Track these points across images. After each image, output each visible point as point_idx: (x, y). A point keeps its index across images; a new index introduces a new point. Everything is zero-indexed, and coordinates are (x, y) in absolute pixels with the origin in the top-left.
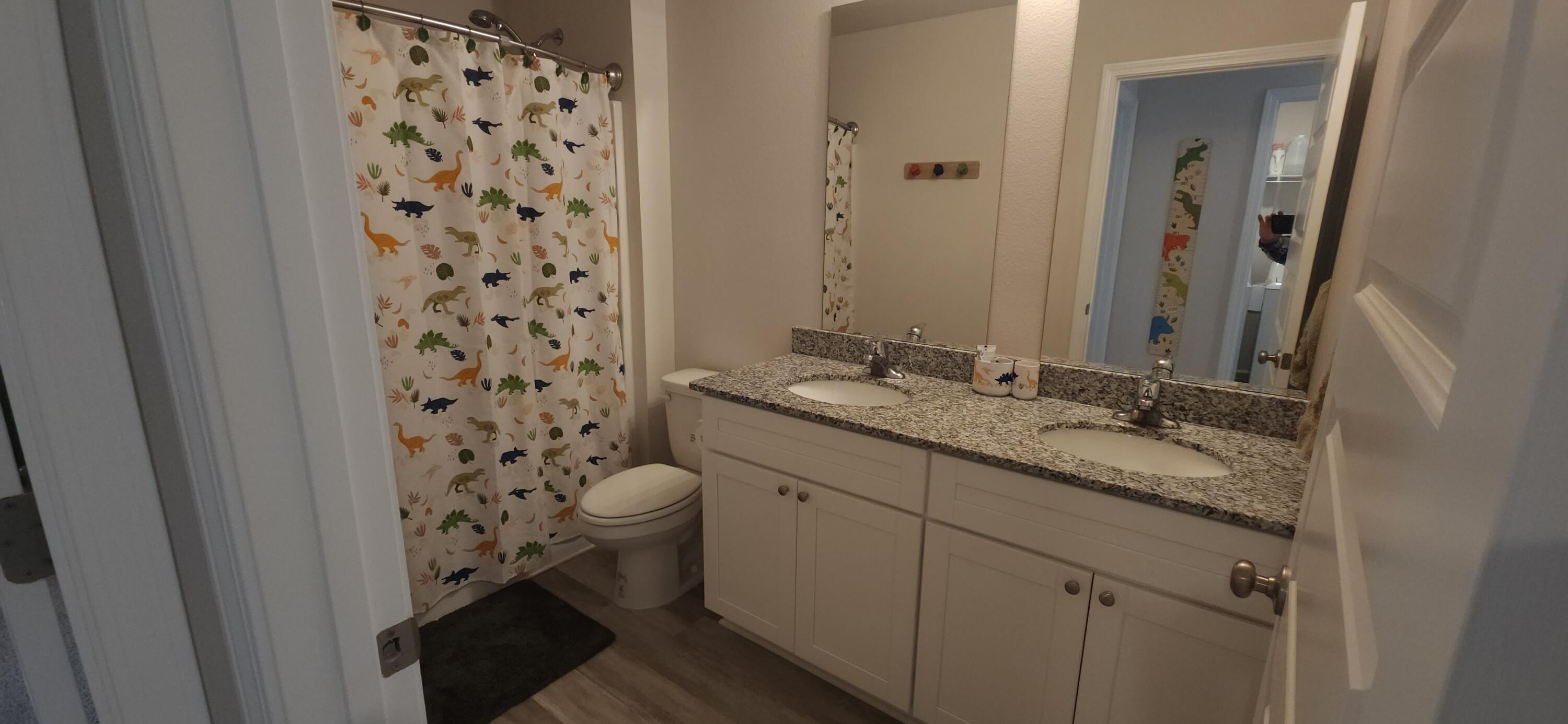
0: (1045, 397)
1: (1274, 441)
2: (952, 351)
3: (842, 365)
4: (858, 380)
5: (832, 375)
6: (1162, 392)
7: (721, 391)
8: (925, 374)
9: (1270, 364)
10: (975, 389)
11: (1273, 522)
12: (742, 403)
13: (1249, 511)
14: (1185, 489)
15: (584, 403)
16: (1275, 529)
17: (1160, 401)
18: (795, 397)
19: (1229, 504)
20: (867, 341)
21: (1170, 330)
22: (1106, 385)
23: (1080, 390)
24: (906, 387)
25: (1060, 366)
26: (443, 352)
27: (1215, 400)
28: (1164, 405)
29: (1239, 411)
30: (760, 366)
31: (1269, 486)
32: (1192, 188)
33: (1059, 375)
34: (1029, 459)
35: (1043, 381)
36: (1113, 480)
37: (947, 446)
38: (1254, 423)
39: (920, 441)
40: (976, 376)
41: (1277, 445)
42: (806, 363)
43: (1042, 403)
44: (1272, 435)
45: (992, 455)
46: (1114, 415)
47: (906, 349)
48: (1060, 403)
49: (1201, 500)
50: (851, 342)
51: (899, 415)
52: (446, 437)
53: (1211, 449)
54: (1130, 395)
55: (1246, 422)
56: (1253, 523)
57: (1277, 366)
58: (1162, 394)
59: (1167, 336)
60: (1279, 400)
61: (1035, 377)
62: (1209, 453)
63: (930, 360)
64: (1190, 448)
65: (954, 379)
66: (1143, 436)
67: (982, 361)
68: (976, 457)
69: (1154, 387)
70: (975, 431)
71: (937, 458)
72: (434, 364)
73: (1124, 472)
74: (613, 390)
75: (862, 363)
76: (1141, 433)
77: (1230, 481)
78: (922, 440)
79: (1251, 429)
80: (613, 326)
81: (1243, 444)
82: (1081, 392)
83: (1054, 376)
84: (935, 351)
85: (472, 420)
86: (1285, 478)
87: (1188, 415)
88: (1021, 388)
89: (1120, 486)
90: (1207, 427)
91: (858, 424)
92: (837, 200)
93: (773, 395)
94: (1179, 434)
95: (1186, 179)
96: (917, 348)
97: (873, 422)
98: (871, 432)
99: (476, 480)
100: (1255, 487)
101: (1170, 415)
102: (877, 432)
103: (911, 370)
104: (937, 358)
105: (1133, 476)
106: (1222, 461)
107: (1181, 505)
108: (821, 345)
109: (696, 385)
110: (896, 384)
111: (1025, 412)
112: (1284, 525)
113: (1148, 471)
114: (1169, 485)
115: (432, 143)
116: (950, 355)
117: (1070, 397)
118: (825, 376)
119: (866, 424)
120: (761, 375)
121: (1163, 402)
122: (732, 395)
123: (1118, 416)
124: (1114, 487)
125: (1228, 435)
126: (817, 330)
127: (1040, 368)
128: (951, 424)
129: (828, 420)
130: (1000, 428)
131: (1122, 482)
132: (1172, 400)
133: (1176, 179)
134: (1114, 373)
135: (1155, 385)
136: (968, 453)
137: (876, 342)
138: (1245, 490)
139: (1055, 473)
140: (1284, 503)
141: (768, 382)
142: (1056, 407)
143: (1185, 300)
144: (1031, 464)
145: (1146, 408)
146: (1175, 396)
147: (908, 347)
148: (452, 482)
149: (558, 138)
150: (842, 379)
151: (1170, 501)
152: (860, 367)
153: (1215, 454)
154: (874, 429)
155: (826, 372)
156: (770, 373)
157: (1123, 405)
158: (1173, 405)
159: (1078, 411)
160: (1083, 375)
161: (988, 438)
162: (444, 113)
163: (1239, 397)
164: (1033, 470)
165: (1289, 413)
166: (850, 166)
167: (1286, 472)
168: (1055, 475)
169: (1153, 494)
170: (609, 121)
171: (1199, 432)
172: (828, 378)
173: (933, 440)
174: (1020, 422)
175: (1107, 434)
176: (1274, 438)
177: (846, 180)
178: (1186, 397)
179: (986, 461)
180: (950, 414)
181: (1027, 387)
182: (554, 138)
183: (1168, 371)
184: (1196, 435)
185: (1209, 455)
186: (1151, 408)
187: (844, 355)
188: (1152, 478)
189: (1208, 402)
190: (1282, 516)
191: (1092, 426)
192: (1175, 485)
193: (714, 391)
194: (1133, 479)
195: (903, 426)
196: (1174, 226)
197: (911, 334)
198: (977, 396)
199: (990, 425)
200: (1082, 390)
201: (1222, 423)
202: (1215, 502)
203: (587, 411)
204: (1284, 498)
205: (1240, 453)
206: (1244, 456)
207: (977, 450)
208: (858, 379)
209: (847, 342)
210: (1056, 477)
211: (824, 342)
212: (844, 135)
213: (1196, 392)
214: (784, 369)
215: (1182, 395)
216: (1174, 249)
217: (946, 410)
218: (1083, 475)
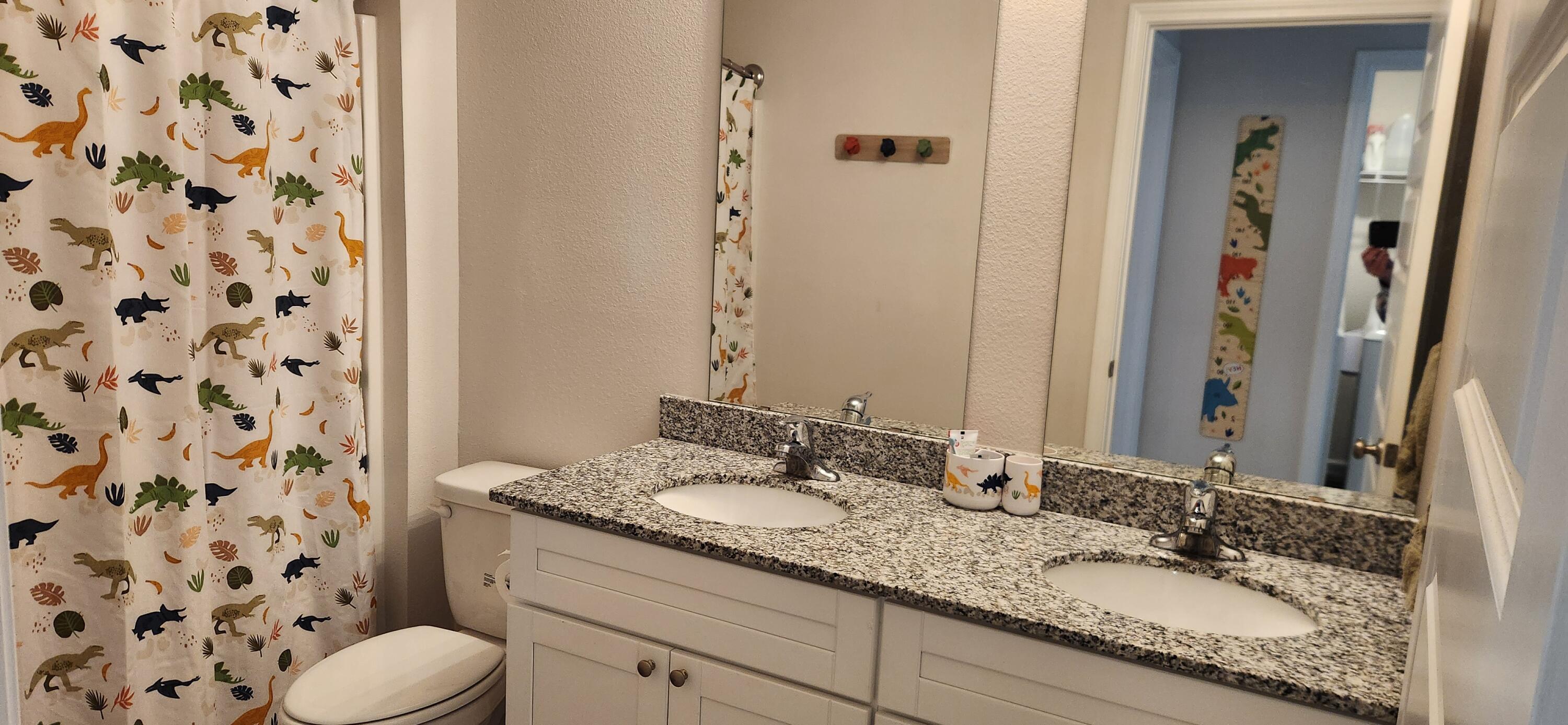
0: (1052, 511)
1: (1374, 579)
2: (912, 438)
3: (741, 457)
4: (765, 483)
5: (725, 476)
6: (1219, 505)
7: (545, 505)
8: (870, 474)
9: (1370, 459)
10: (949, 499)
11: (1372, 704)
12: (580, 524)
13: (1341, 688)
14: (1252, 655)
15: (293, 522)
16: (1376, 714)
17: (1217, 518)
18: (668, 513)
19: (1313, 678)
20: (782, 423)
21: (1232, 401)
22: (1139, 494)
23: (1102, 501)
24: (842, 495)
25: (1072, 463)
26: (35, 438)
27: (1293, 517)
28: (1223, 524)
29: (1325, 534)
30: (607, 461)
31: (1367, 649)
32: (1259, 188)
33: (1072, 477)
34: (1030, 613)
35: (1049, 487)
36: (1152, 644)
37: (907, 593)
38: (1347, 552)
39: (865, 585)
40: (949, 478)
41: (1378, 584)
42: (682, 455)
43: (1048, 521)
44: (1371, 569)
45: (975, 606)
46: (1151, 541)
47: (842, 434)
48: (1073, 522)
49: (1275, 672)
50: (755, 422)
51: (832, 542)
52: (32, 589)
53: (1289, 592)
54: (1173, 510)
55: (1336, 551)
56: (1345, 705)
57: (1378, 462)
58: (1219, 509)
59: (1229, 410)
60: (1379, 518)
61: (1037, 481)
62: (1287, 598)
63: (878, 452)
64: (1259, 590)
65: (915, 482)
66: (1193, 573)
67: (957, 455)
68: (950, 610)
69: (1208, 499)
70: (949, 568)
71: (892, 611)
72: (16, 459)
73: (1167, 630)
74: (347, 500)
75: (772, 455)
76: (1191, 568)
77: (1314, 642)
78: (868, 582)
79: (1342, 562)
80: (351, 391)
81: (1332, 584)
82: (1105, 503)
83: (1064, 479)
84: (886, 437)
85: (83, 559)
86: (1388, 636)
87: (1257, 539)
88: (1016, 498)
89: (1162, 654)
90: (1282, 557)
91: (769, 559)
92: (730, 188)
93: (632, 509)
94: (1244, 571)
95: (1250, 175)
96: (858, 432)
97: (793, 554)
98: (789, 570)
99: (87, 667)
100: (1348, 651)
101: (1231, 540)
102: (799, 571)
103: (849, 467)
104: (889, 450)
105: (1180, 638)
106: (1304, 611)
107: (1247, 681)
108: (706, 425)
109: (501, 494)
110: (827, 491)
111: (1022, 536)
112: (1387, 708)
113: (1200, 629)
114: (1231, 650)
115: (34, 74)
116: (908, 445)
117: (1088, 512)
118: (715, 476)
119: (781, 558)
120: (610, 476)
121: (1221, 520)
122: (564, 510)
123: (1157, 542)
124: (1154, 655)
125: (1312, 571)
126: (701, 402)
127: (1043, 468)
128: (912, 557)
129: (721, 551)
130: (987, 562)
131: (1165, 646)
132: (1234, 517)
133: (1235, 174)
134: (1150, 476)
135: (1208, 496)
136: (939, 604)
137: (795, 424)
138: (1334, 656)
139: (1067, 634)
140: (1388, 675)
141: (622, 489)
142: (1068, 527)
143: (1252, 355)
144: (1034, 620)
145: (1196, 532)
146: (1237, 511)
147: (844, 431)
148: (40, 672)
149: (264, 73)
150: (741, 482)
151: (1232, 676)
152: (769, 463)
153: (1295, 601)
154: (794, 565)
155: (716, 471)
156: (625, 472)
157: (1165, 525)
158: (1234, 524)
159: (1099, 534)
160: (1106, 478)
161: (969, 579)
162: (61, 25)
163: (1325, 514)
164: (1036, 629)
165: (1393, 538)
166: (751, 134)
167: (1390, 627)
168: (1068, 637)
169: (1208, 665)
170: (354, 48)
171: (1272, 565)
172: (719, 479)
173: (885, 584)
174: (1015, 553)
175: (1143, 570)
176: (1375, 575)
177: (744, 156)
178: (1253, 513)
179: (967, 615)
180: (910, 539)
181: (1025, 497)
182: (257, 73)
183: (1227, 474)
184: (1268, 570)
185: (1285, 601)
186: (1203, 530)
187: (743, 442)
188: (1206, 640)
189: (1283, 521)
190: (1384, 694)
191: (1121, 558)
192: (1240, 650)
193: (532, 505)
194: (1180, 642)
195: (839, 560)
196: (1234, 244)
197: (848, 409)
198: (951, 510)
199: (972, 557)
200: (1105, 502)
201: (1304, 553)
202: (1293, 674)
203: (297, 536)
204: (1388, 667)
205: (1329, 598)
206: (1333, 603)
207: (953, 599)
208: (766, 481)
209: (749, 421)
210: (1069, 641)
211: (711, 421)
212: (741, 85)
213: (1267, 506)
214: (647, 466)
215: (1247, 510)
216: (1234, 278)
217: (905, 534)
218: (1109, 637)
